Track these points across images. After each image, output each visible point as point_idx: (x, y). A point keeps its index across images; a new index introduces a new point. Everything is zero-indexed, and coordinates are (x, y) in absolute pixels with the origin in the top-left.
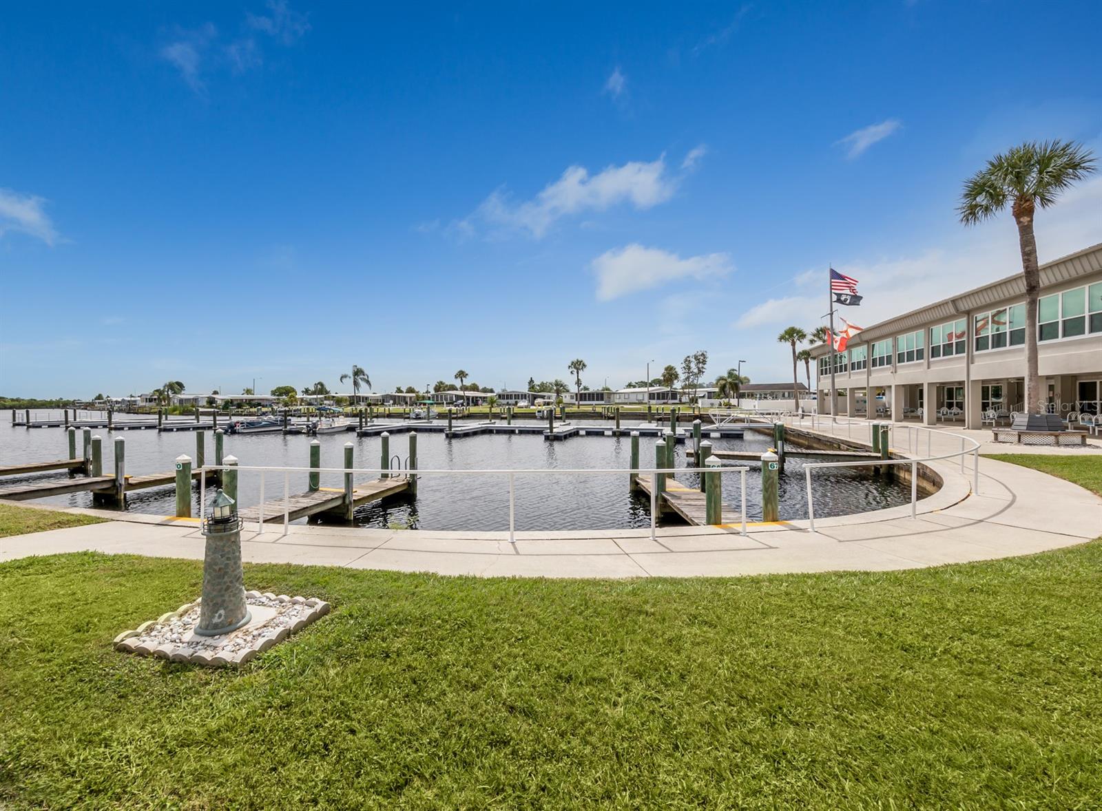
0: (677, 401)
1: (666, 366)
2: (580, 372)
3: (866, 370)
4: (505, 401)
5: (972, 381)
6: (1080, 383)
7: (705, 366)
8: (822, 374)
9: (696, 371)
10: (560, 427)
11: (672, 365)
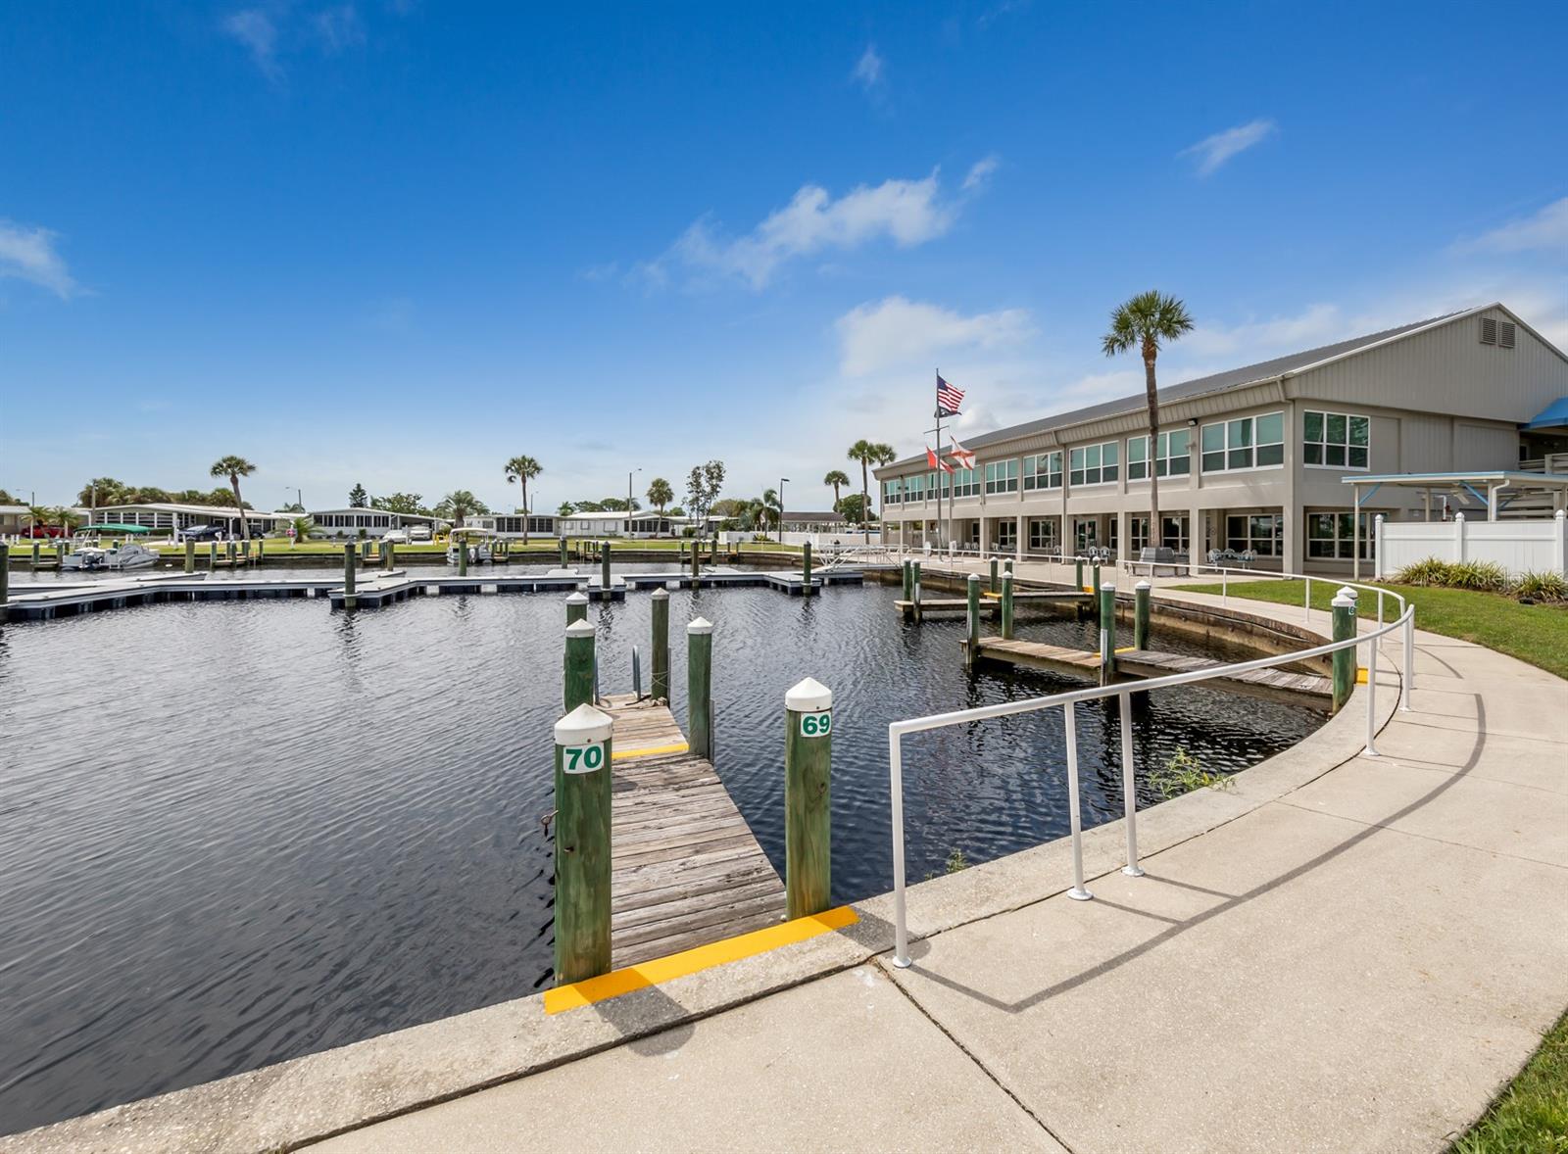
0: (669, 534)
1: (654, 479)
2: (529, 480)
3: (948, 499)
4: (333, 530)
5: (1069, 516)
6: (1230, 518)
7: (721, 484)
8: (887, 502)
9: (708, 489)
10: (373, 582)
11: (664, 479)
